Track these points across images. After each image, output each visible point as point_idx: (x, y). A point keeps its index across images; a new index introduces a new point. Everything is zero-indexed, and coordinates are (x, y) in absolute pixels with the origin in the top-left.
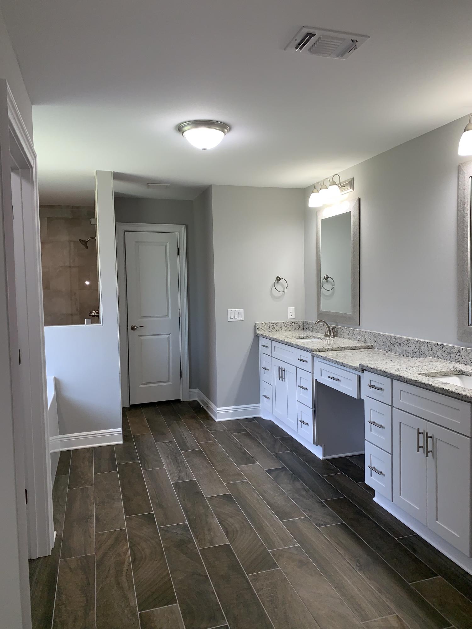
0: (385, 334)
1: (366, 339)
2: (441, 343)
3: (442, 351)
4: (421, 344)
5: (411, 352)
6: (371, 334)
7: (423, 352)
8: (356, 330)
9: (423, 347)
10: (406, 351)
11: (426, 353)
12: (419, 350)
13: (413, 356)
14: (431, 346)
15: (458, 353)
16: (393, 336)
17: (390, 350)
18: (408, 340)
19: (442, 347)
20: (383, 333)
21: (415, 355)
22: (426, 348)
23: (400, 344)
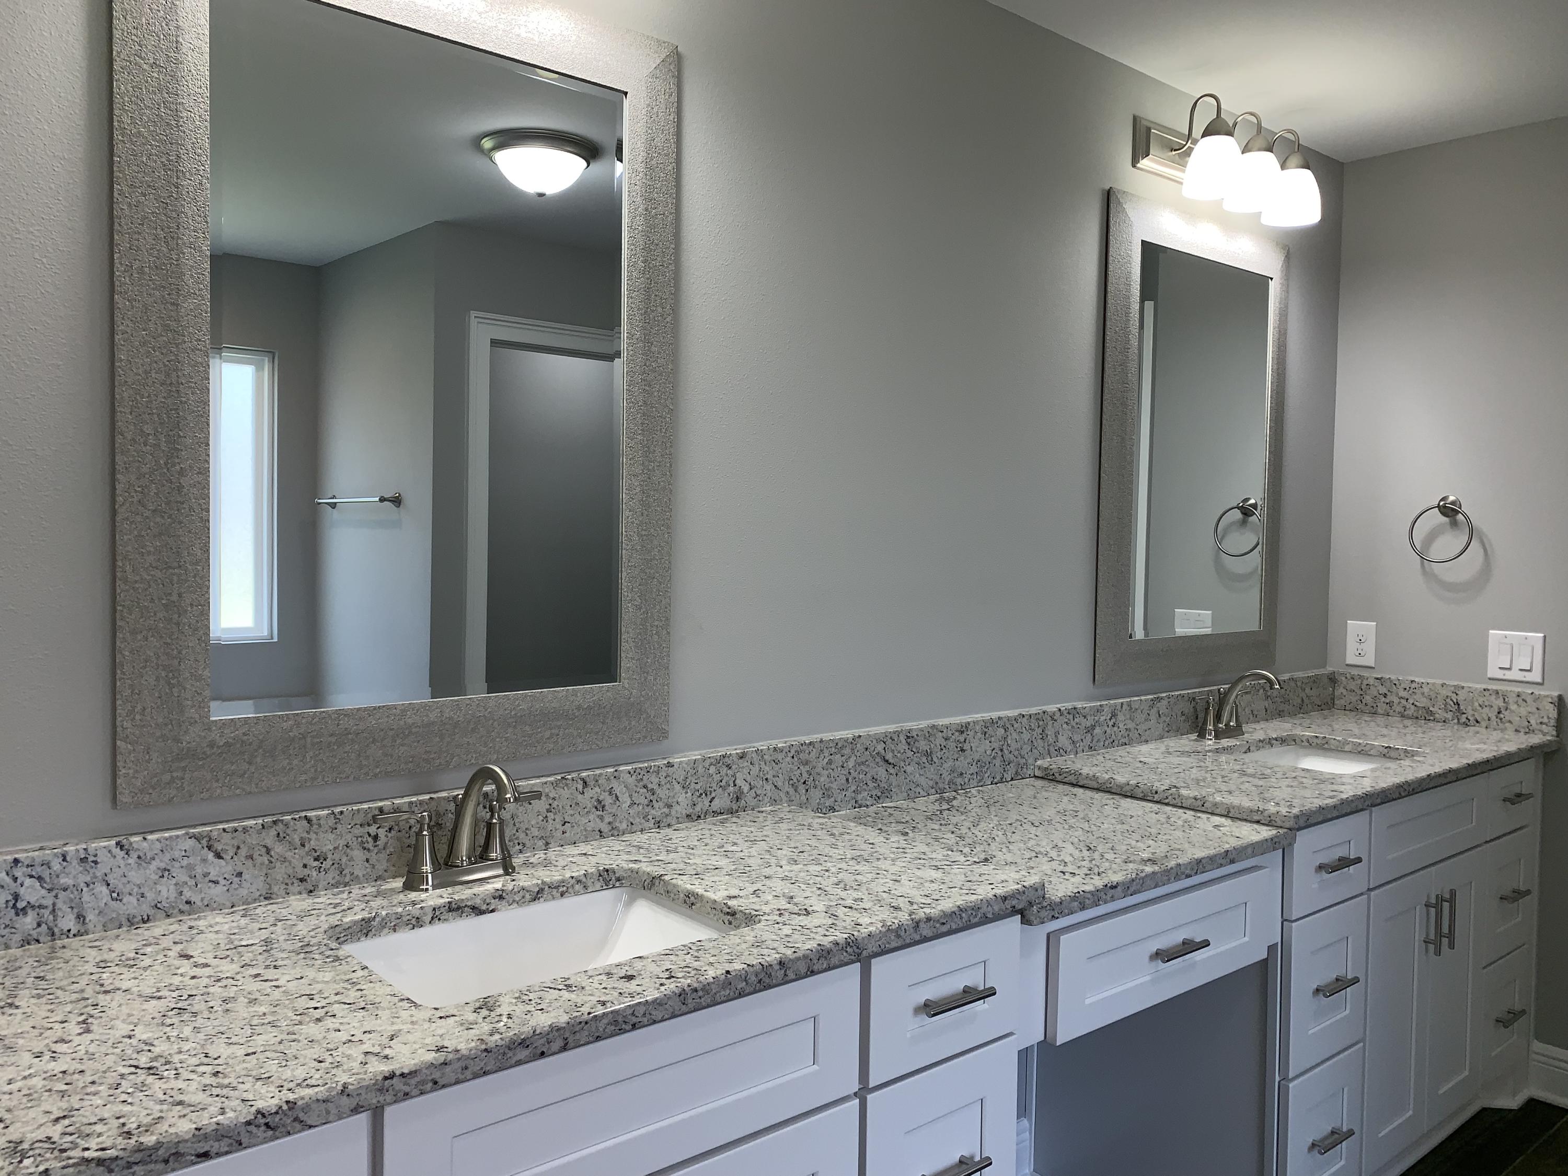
0: (857, 732)
1: (746, 788)
2: (1069, 705)
3: (1073, 727)
4: (1011, 728)
5: (974, 769)
6: (780, 756)
7: (1016, 753)
8: (670, 765)
9: (1015, 735)
10: (953, 771)
11: (1023, 752)
12: (1002, 750)
13: (980, 781)
14: (1041, 723)
15: (1110, 719)
16: (898, 733)
17: (884, 793)
18: (963, 729)
19: (1071, 717)
20: (848, 734)
21: (986, 775)
22: (1026, 736)
23: (928, 754)
